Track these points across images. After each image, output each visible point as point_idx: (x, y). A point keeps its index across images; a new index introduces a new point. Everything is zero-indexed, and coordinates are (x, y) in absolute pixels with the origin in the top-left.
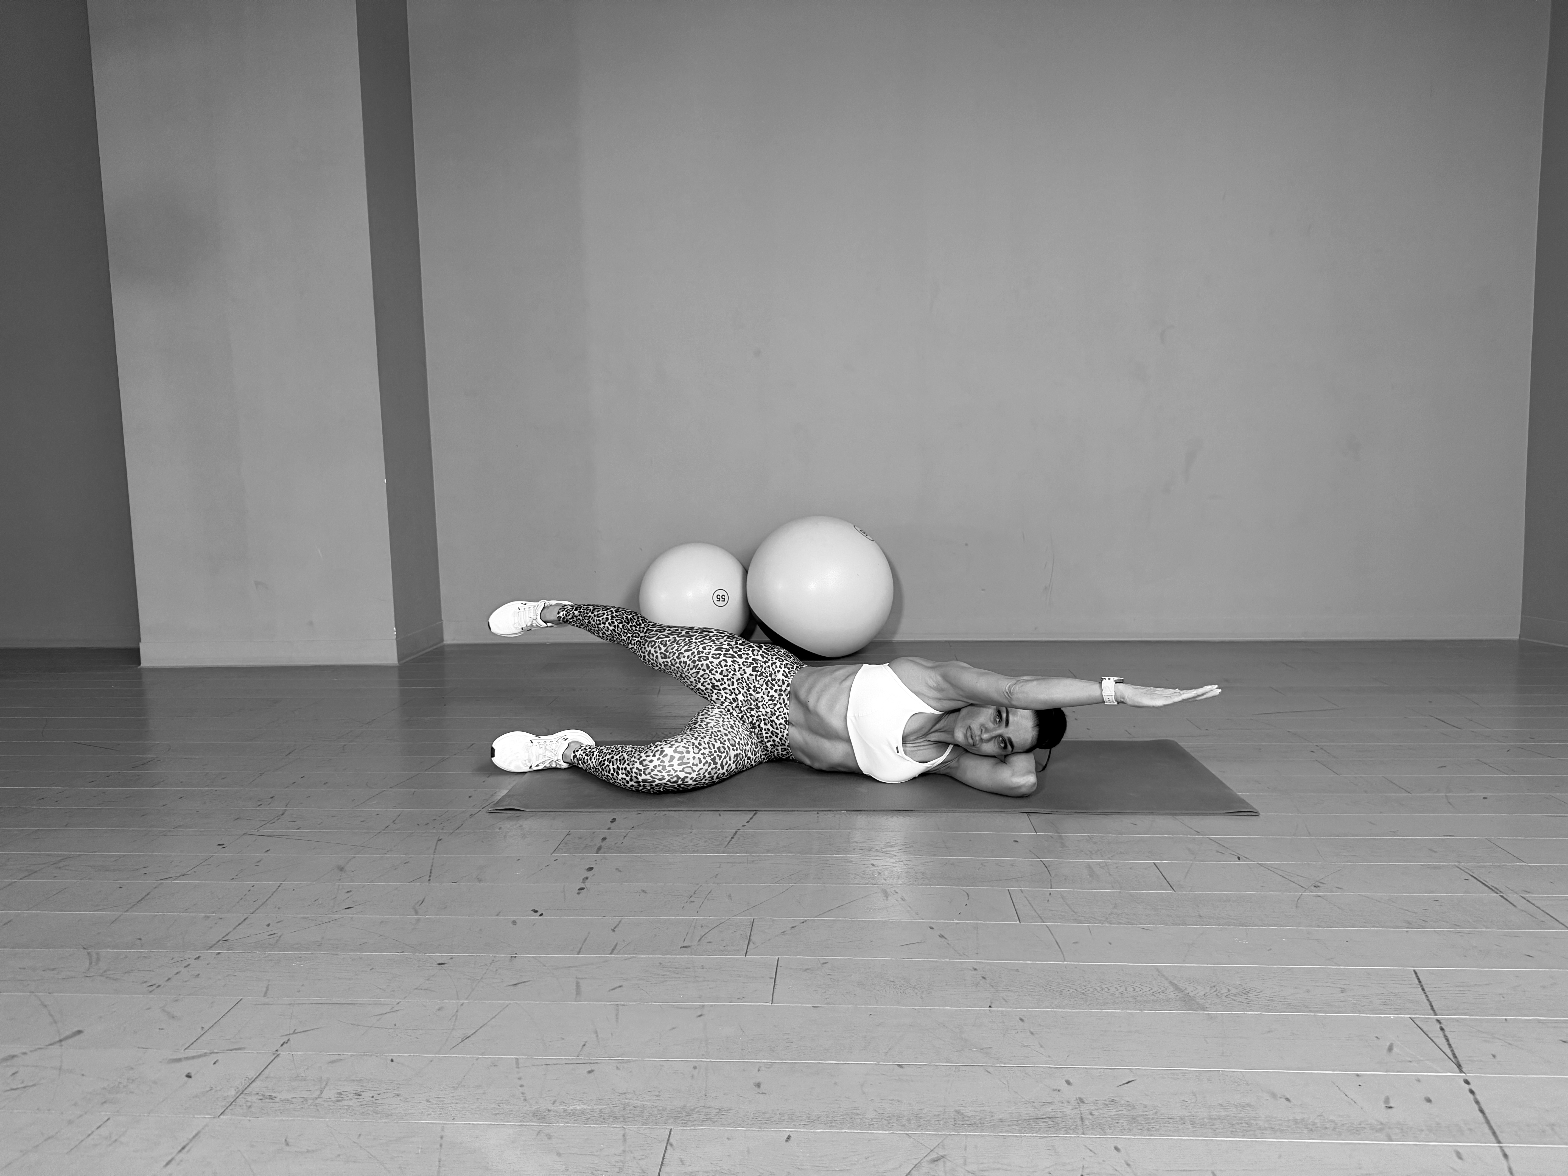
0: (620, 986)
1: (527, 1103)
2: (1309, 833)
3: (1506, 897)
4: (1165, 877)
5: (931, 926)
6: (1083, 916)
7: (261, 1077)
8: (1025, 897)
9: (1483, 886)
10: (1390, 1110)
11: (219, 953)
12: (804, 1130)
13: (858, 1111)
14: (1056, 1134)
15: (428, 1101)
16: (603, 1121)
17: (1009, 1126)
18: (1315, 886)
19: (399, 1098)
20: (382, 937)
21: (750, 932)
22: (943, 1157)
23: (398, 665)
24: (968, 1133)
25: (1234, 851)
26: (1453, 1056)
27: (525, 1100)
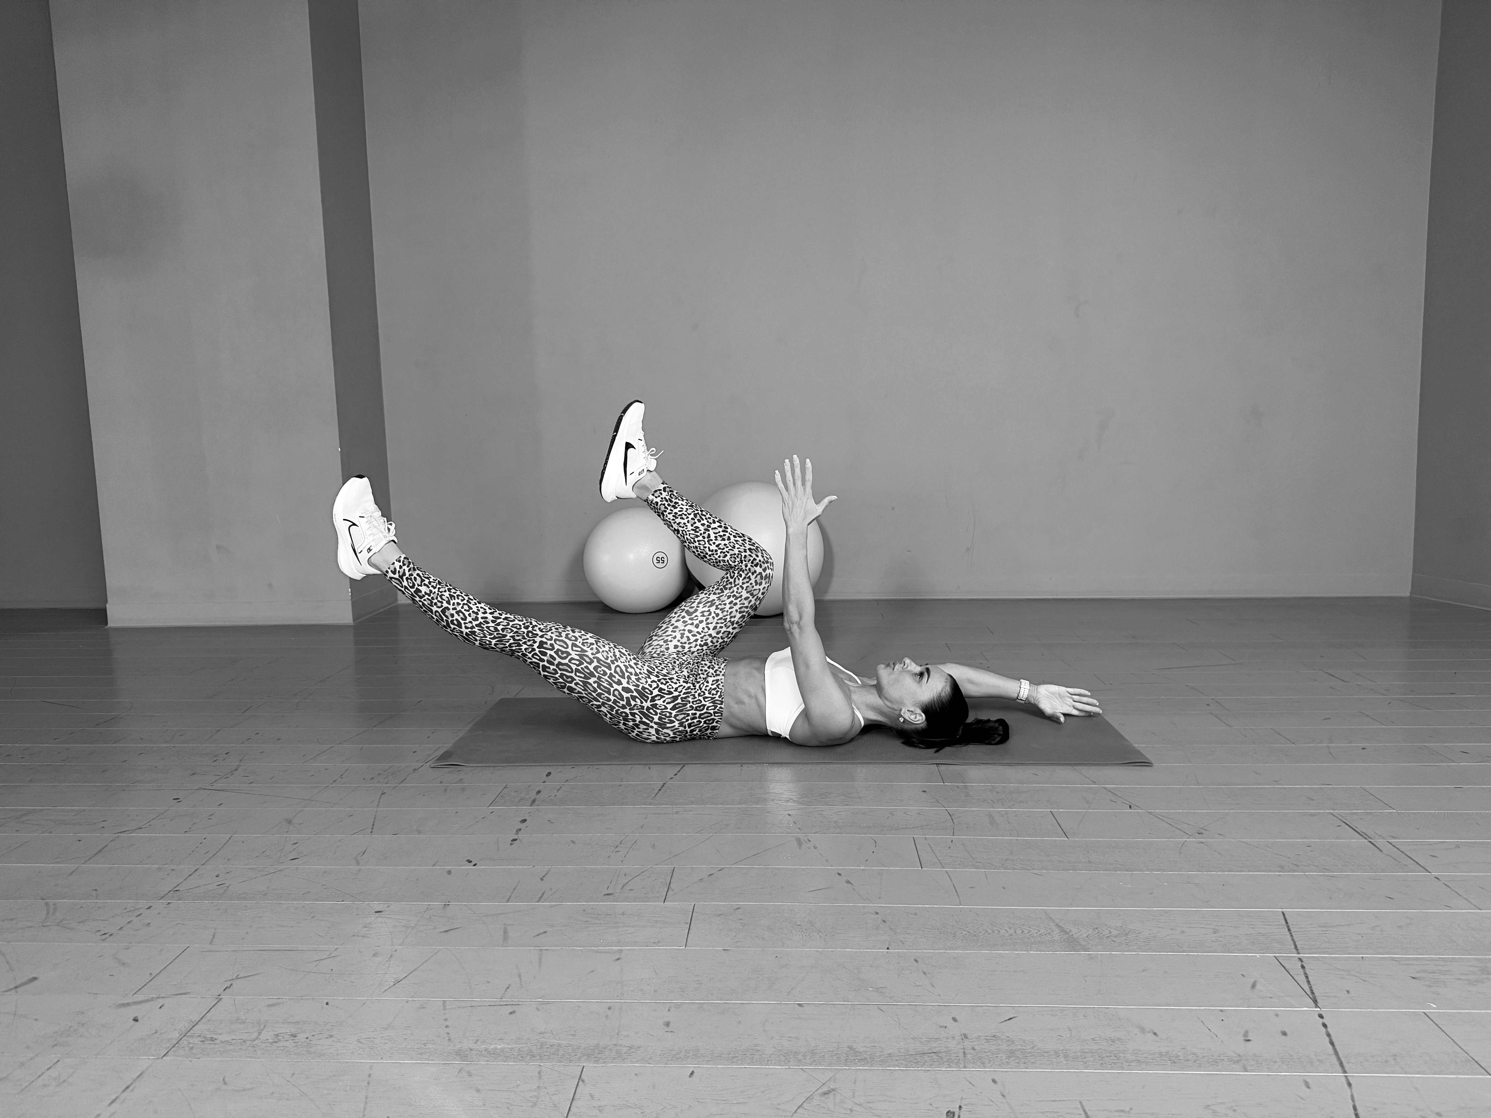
0: (545, 932)
1: (451, 1043)
2: (1198, 783)
3: (1373, 842)
4: (1060, 825)
5: (839, 872)
6: (980, 862)
7: (204, 1020)
8: (929, 844)
9: (1354, 832)
10: (1248, 1043)
11: (169, 903)
12: (708, 1066)
13: (758, 1048)
14: (940, 1067)
15: (359, 1041)
16: (521, 1059)
17: (897, 1060)
18: (1199, 833)
19: (332, 1039)
20: (324, 887)
21: (670, 879)
22: (833, 1090)
23: (353, 624)
24: (858, 1068)
25: (1126, 800)
26: (1311, 992)
27: (449, 1040)
